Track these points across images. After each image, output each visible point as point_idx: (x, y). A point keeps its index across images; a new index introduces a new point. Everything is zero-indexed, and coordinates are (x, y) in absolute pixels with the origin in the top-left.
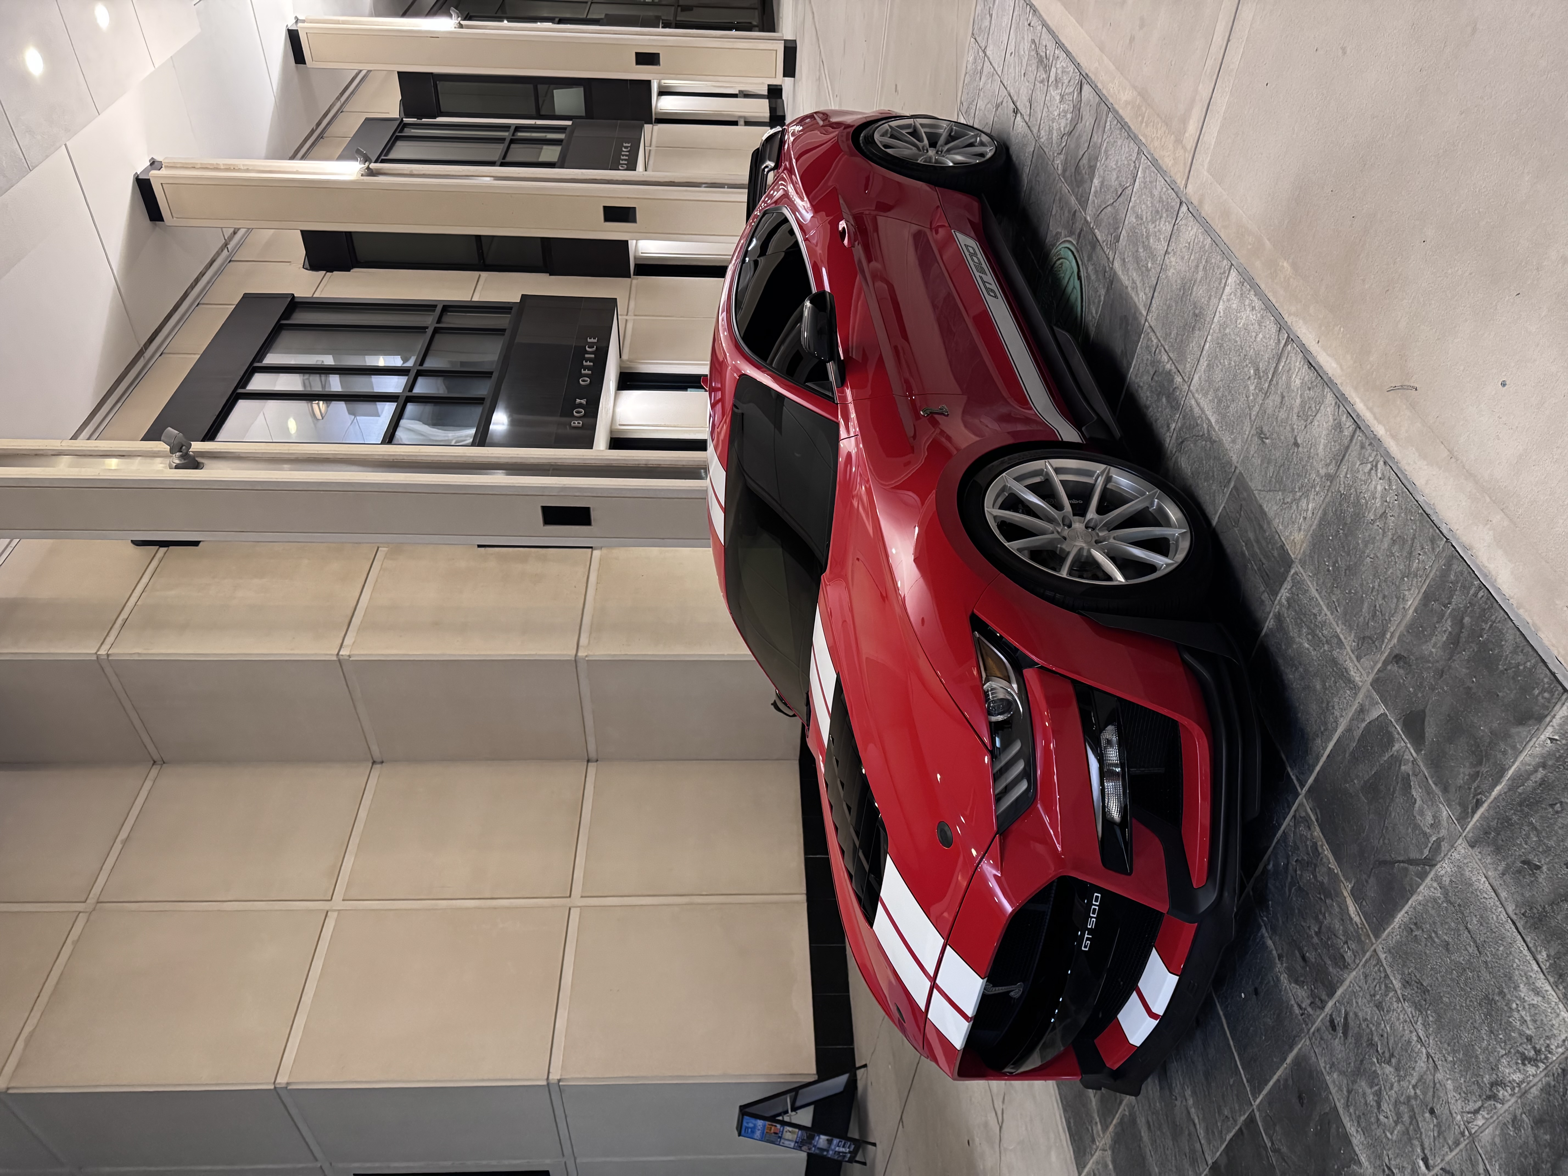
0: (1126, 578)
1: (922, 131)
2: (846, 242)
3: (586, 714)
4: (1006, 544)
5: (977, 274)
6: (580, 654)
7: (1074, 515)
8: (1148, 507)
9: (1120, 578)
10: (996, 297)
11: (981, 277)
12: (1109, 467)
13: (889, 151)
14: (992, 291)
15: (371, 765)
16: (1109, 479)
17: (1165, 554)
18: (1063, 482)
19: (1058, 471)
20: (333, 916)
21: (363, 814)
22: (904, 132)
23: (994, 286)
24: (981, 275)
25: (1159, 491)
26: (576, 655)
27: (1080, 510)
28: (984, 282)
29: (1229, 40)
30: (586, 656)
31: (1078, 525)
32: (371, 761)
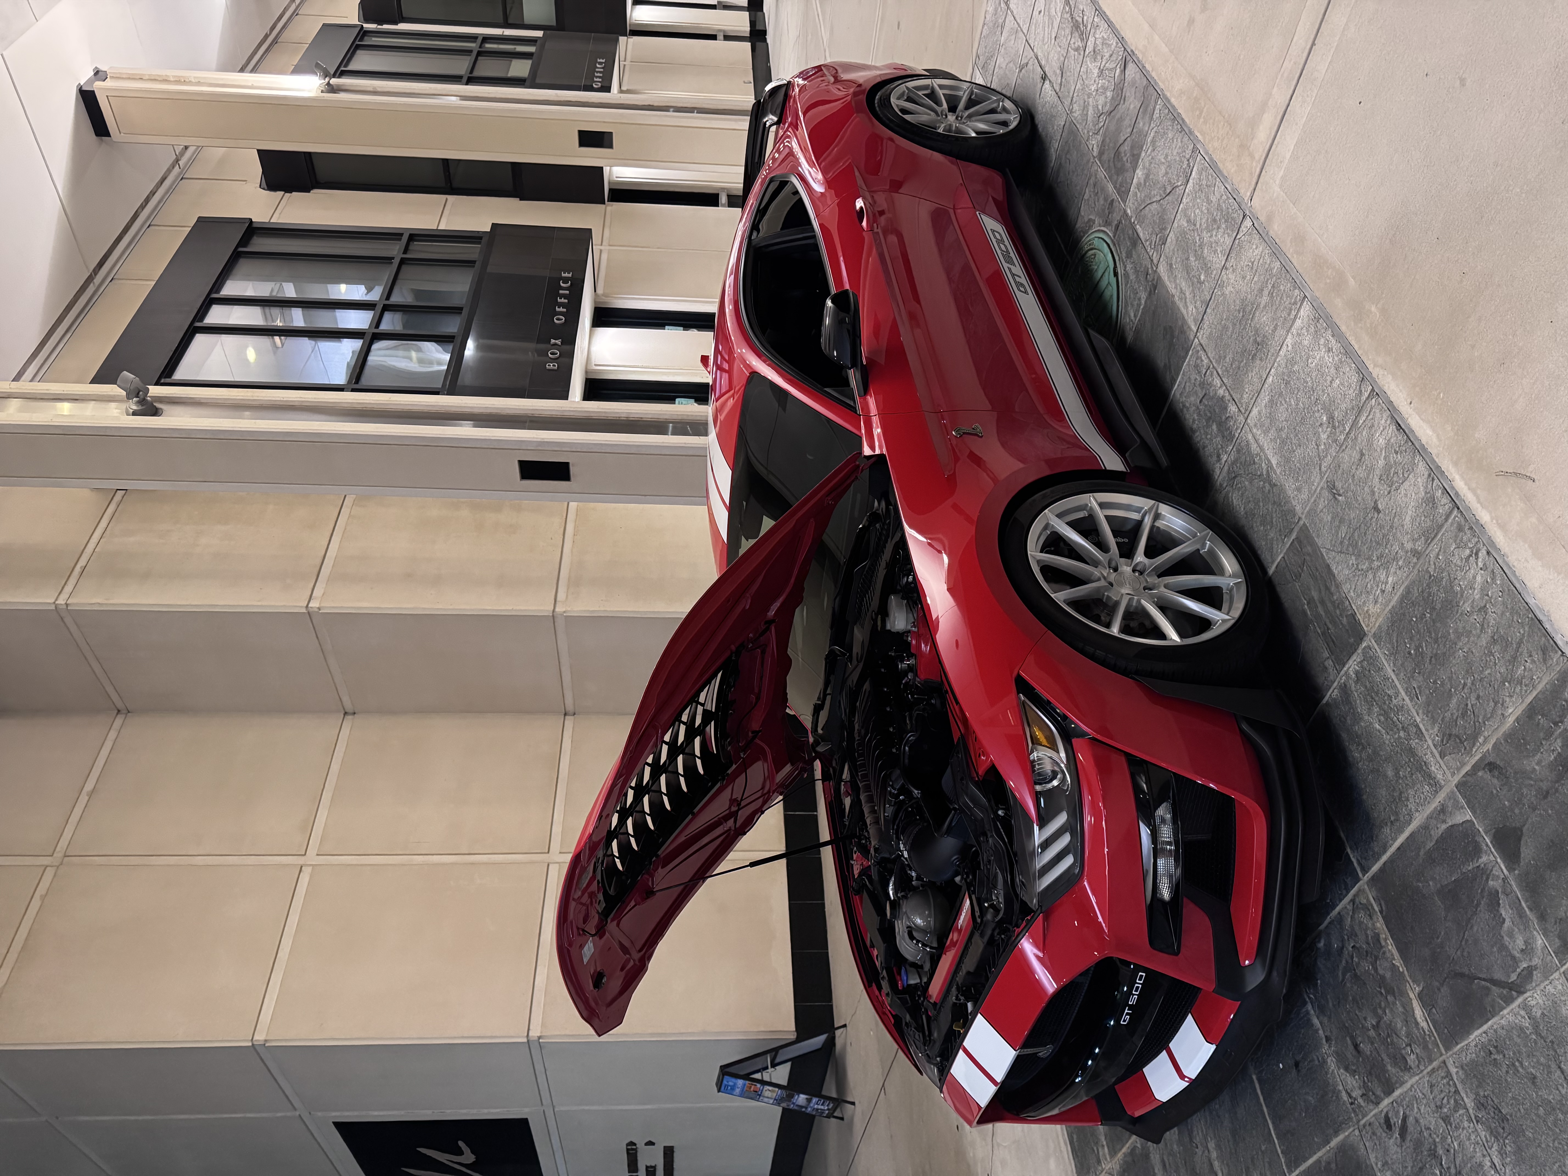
0: (1181, 636)
1: (941, 93)
2: (864, 224)
3: (563, 669)
4: (1052, 596)
5: (1006, 265)
6: (557, 610)
7: (1121, 557)
8: (1198, 550)
9: (1174, 636)
10: (1026, 292)
11: (1010, 269)
12: (1157, 503)
13: (907, 117)
14: (1022, 285)
15: (343, 716)
16: (1157, 516)
17: (1218, 606)
18: (1107, 517)
19: (1102, 505)
20: (307, 871)
21: (335, 767)
22: (920, 93)
23: (1024, 280)
24: (1010, 266)
25: (1211, 532)
26: (554, 611)
27: (1127, 552)
28: (1013, 275)
29: (1313, 44)
30: (564, 612)
31: (1126, 569)
32: (343, 712)
